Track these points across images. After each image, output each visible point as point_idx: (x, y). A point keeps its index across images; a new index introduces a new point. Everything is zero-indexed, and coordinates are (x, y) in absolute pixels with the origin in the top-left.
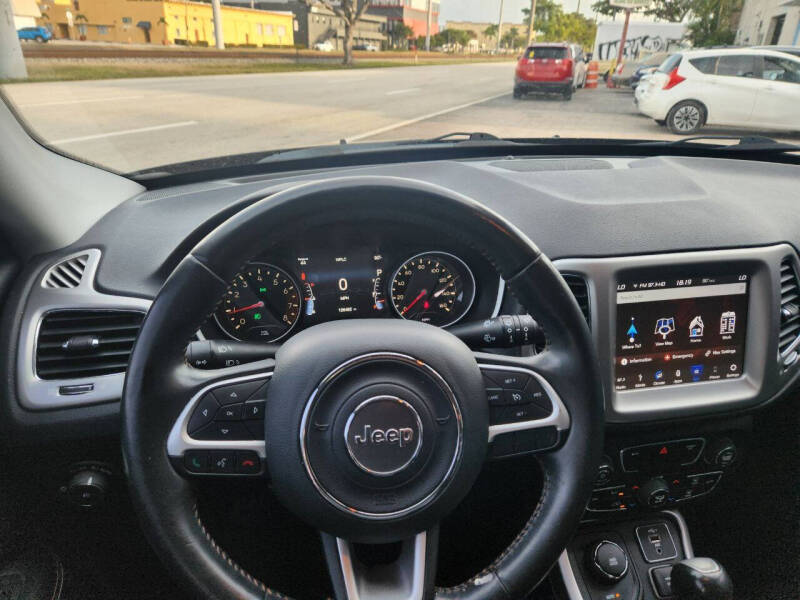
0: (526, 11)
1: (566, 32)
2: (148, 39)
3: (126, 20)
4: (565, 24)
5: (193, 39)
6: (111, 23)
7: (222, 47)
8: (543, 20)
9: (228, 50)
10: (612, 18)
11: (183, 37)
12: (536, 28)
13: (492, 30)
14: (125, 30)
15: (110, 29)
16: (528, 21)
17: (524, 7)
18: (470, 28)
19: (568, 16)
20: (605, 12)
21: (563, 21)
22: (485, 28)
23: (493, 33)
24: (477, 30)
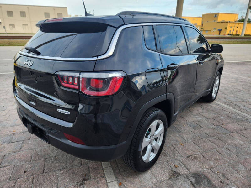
2: (220, 34)
3: (215, 29)
5: (234, 33)
6: (210, 30)
7: (243, 36)
9: (245, 37)
11: (231, 33)
14: (213, 31)
15: (209, 31)
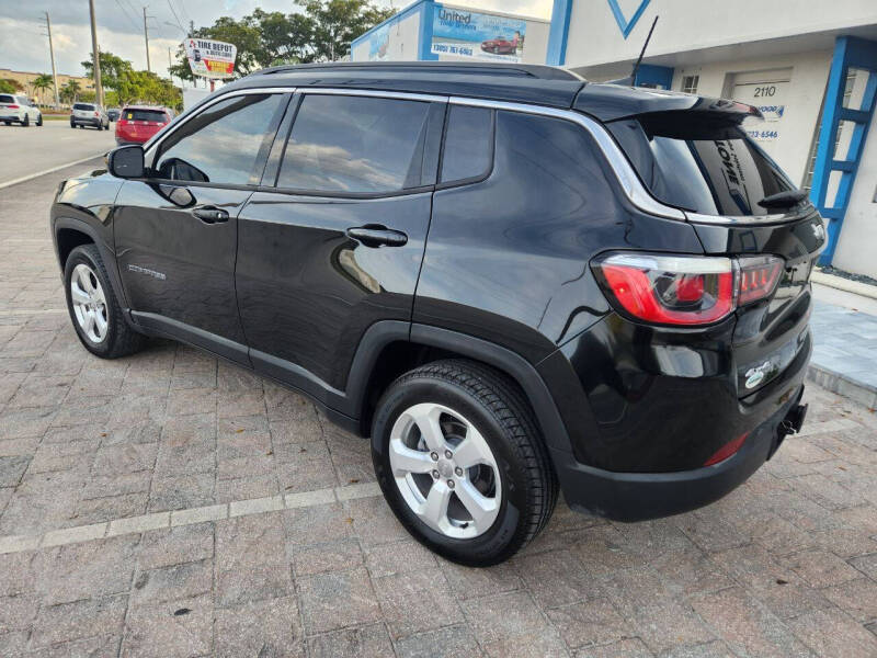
0: (87, 65)
1: (142, 91)
4: (138, 83)
8: (111, 76)
10: (192, 83)
12: (105, 84)
13: (44, 81)
16: (92, 76)
17: (84, 61)
18: (10, 76)
19: (140, 74)
20: (183, 76)
21: (135, 80)
22: (33, 79)
23: (46, 85)
24: (22, 80)
